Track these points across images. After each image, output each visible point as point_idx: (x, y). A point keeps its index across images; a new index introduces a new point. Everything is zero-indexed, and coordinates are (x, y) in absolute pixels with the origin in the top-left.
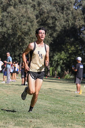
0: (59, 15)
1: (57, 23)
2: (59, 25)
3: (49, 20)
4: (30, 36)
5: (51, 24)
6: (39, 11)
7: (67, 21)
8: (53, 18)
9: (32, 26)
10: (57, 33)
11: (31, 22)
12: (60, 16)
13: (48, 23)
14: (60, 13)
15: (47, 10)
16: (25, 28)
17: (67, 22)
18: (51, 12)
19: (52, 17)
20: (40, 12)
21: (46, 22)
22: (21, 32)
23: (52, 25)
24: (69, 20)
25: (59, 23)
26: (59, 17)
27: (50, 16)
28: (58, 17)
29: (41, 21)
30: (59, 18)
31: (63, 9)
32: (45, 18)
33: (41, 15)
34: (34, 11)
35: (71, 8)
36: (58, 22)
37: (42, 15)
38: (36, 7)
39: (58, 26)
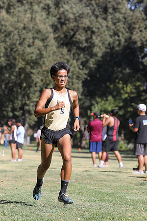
0: (98, 24)
1: (96, 40)
2: (100, 44)
3: (79, 34)
4: (41, 68)
5: (84, 42)
6: (58, 16)
7: (116, 34)
8: (88, 29)
9: (46, 47)
10: (96, 60)
11: (43, 40)
12: (101, 26)
13: (77, 40)
14: (100, 20)
15: (74, 14)
16: (32, 53)
17: (117, 37)
18: (83, 17)
19: (84, 28)
20: (60, 19)
21: (74, 39)
22: (24, 60)
23: (85, 44)
24: (120, 31)
25: (99, 38)
26: (99, 26)
27: (80, 25)
28: (97, 26)
29: (63, 36)
30: (98, 28)
31: (105, 10)
32: (70, 31)
33: (62, 24)
34: (48, 18)
35: (122, 9)
36: (96, 38)
37: (66, 24)
38: (52, 10)
39: (97, 46)
